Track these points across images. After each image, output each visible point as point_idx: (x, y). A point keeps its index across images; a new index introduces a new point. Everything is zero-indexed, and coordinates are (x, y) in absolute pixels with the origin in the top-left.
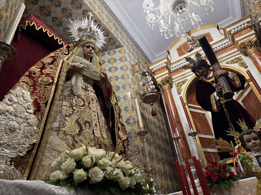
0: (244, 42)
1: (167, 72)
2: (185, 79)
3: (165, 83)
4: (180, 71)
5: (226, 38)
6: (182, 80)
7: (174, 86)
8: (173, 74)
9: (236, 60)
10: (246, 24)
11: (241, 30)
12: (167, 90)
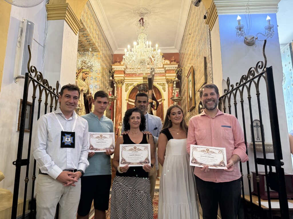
0: (169, 79)
1: (123, 75)
2: (132, 83)
3: (120, 83)
4: (131, 76)
5: (163, 68)
6: (131, 83)
7: (124, 85)
8: (126, 75)
9: (162, 84)
10: (174, 68)
11: (171, 70)
12: (120, 88)
